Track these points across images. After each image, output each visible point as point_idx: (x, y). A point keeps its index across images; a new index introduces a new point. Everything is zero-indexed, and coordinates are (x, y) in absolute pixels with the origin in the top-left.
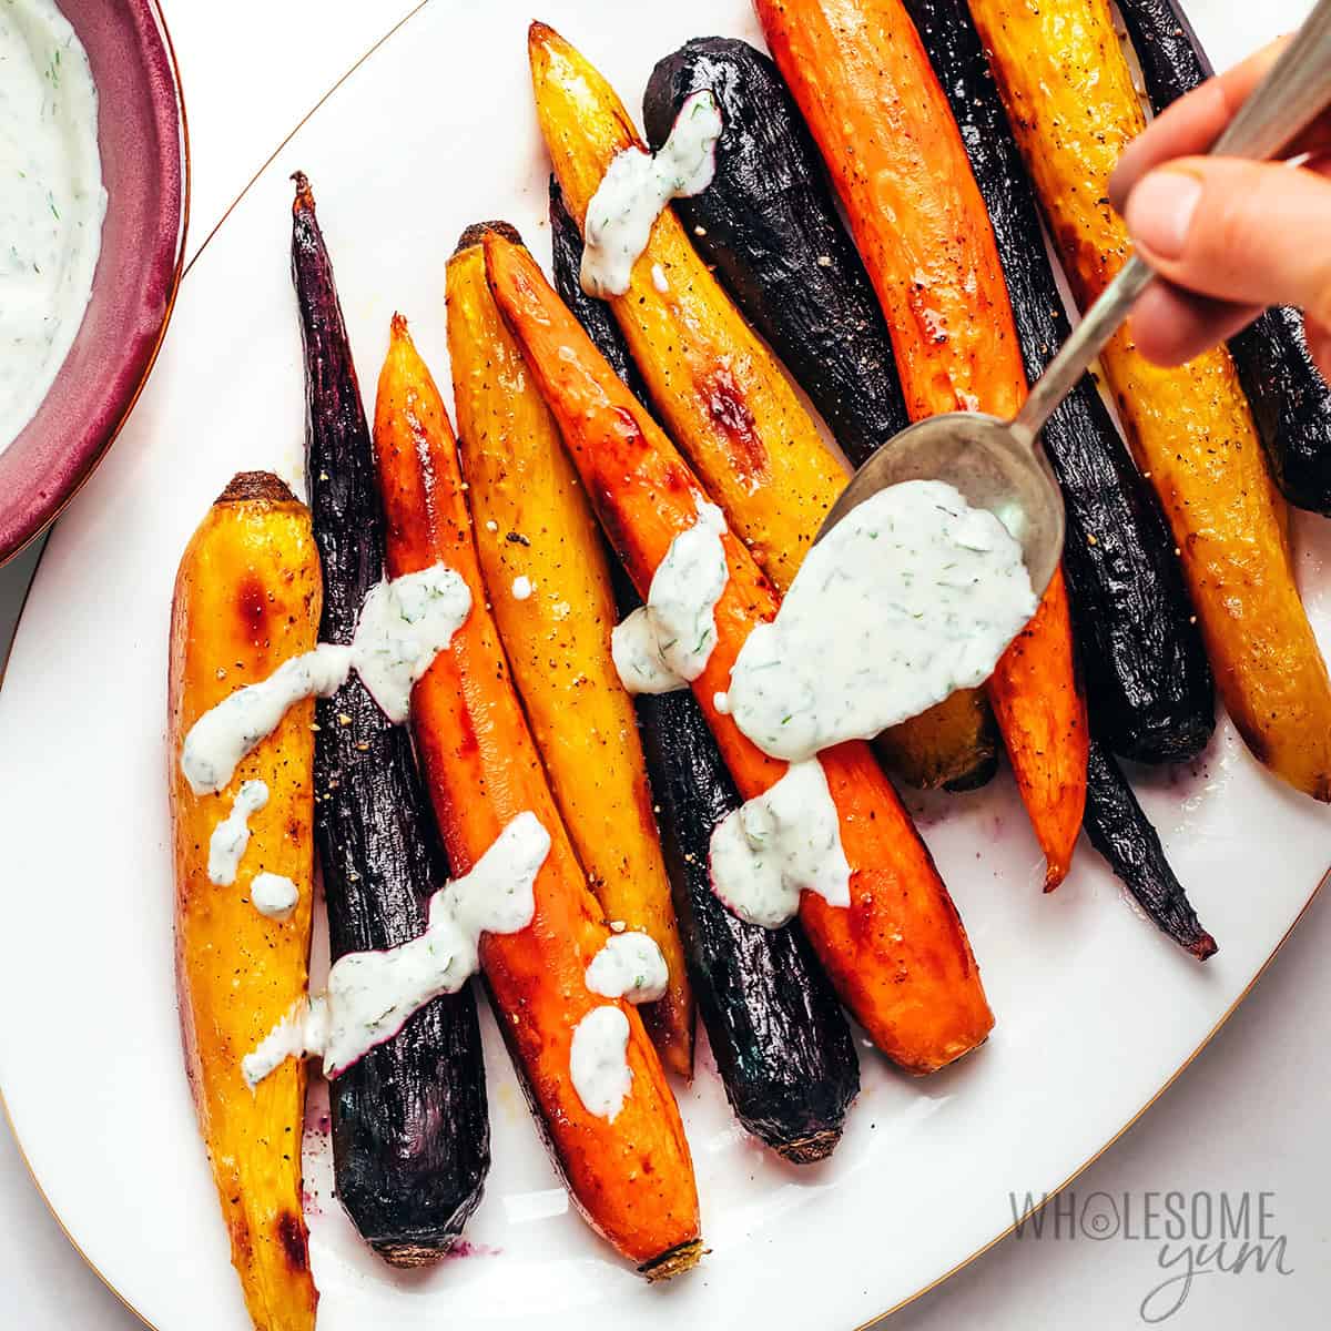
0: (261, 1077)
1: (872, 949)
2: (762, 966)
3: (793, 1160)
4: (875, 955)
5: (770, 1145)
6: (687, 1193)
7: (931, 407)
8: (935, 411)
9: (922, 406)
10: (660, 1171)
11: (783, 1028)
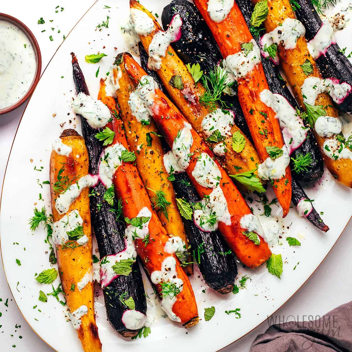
0: (82, 288)
1: (238, 236)
2: (210, 243)
3: (222, 293)
4: (239, 237)
5: (215, 290)
6: (194, 304)
7: (243, 93)
8: (245, 94)
9: (241, 93)
10: (187, 299)
11: (216, 259)
